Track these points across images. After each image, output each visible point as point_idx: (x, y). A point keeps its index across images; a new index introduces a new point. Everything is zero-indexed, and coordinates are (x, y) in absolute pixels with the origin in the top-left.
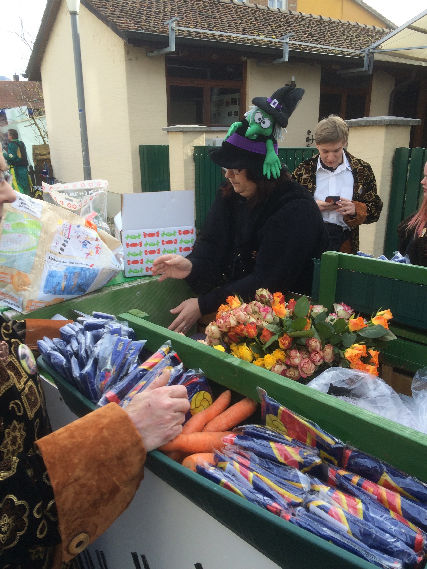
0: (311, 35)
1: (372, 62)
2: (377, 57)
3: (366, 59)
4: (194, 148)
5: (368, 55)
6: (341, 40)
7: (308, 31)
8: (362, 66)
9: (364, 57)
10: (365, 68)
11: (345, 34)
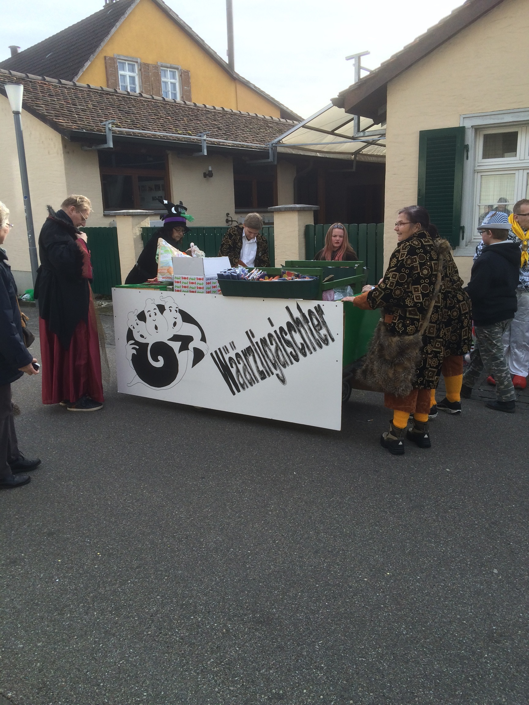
0: (219, 128)
1: (276, 154)
2: (280, 149)
3: (270, 151)
4: (142, 229)
5: (272, 149)
6: (246, 133)
7: (215, 125)
8: (268, 158)
9: (268, 150)
10: (271, 159)
11: (248, 127)
